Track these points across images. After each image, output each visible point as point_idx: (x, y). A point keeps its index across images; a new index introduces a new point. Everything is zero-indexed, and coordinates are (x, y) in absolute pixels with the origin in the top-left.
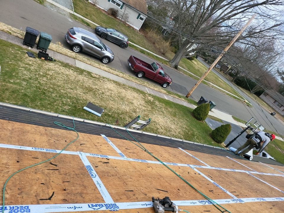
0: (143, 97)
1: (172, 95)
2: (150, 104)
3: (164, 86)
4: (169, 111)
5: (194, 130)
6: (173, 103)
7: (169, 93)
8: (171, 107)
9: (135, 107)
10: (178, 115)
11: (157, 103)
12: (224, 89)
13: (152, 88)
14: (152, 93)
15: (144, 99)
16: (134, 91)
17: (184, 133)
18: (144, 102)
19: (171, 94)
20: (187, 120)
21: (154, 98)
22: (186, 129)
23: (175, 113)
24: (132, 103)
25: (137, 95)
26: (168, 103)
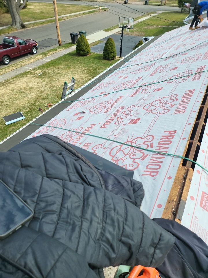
0: (32, 76)
1: (49, 54)
2: (44, 76)
3: (34, 52)
4: (62, 68)
5: (91, 65)
6: (57, 59)
7: (45, 54)
8: (59, 64)
9: (37, 89)
10: (70, 65)
11: (47, 70)
12: (77, 12)
13: (28, 62)
14: (34, 67)
15: (34, 76)
16: (19, 78)
17: (88, 74)
18: (38, 79)
19: (47, 54)
20: (80, 63)
21: (41, 69)
22: (86, 70)
23: (68, 66)
24: (32, 88)
25: (26, 78)
26: (53, 63)
